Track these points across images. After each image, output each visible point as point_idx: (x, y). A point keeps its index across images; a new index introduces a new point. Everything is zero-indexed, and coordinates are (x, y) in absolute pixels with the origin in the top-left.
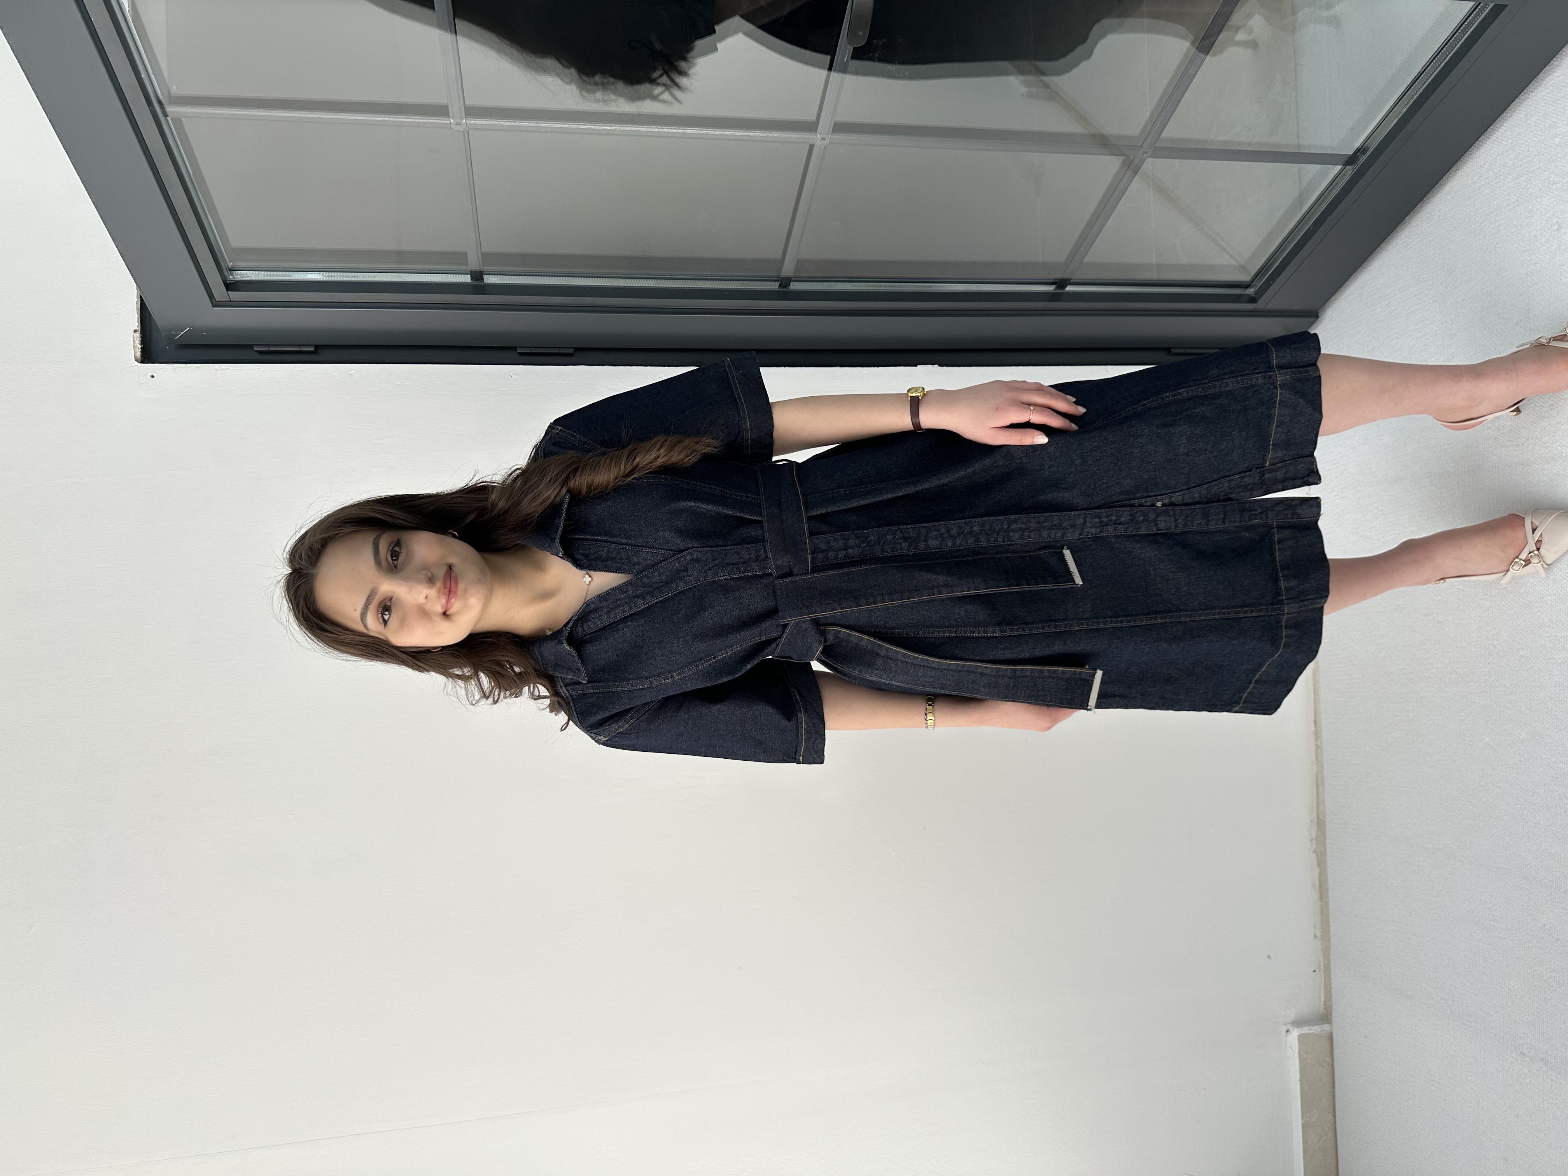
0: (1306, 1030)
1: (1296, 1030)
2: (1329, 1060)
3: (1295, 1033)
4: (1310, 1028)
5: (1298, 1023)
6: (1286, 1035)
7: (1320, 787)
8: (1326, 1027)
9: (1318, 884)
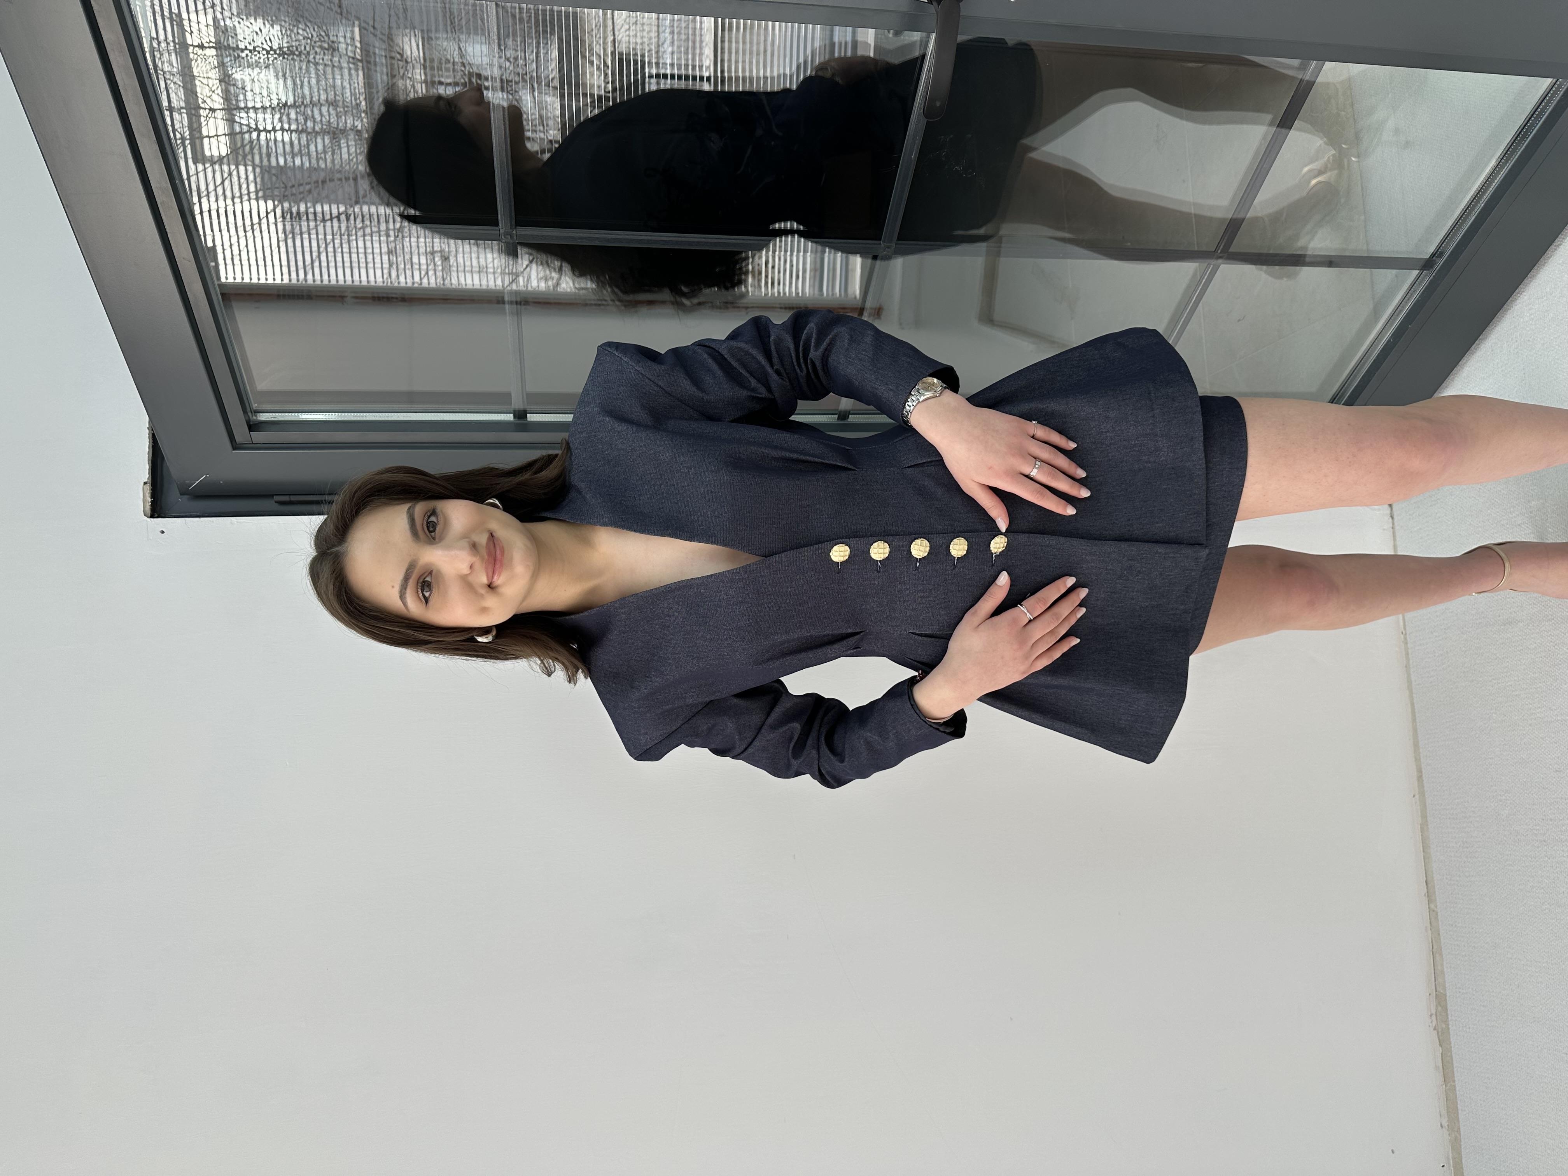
9: (1440, 1065)
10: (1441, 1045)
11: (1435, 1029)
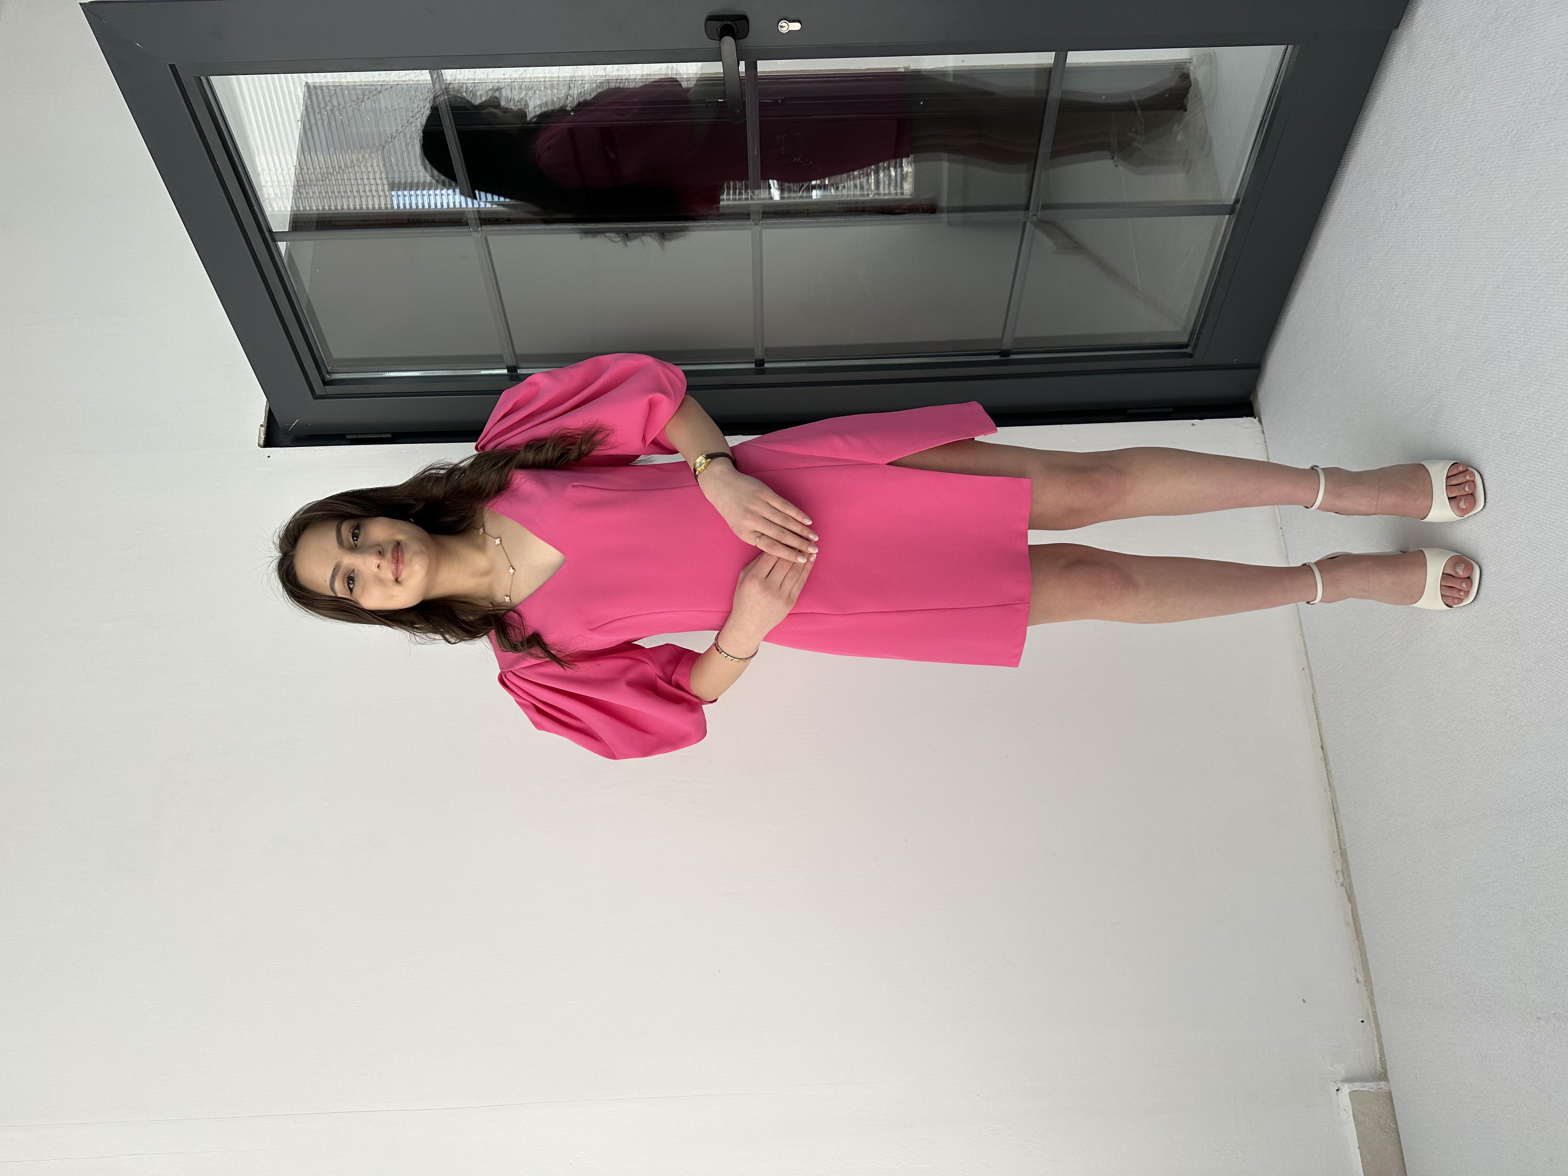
0: (1357, 1086)
1: (1346, 1085)
2: (1393, 1126)
3: (1346, 1089)
4: (1363, 1084)
5: (1347, 1080)
6: (1338, 1095)
7: (1337, 814)
8: (1382, 1084)
9: (1351, 921)
10: (1349, 900)
11: (1342, 885)
